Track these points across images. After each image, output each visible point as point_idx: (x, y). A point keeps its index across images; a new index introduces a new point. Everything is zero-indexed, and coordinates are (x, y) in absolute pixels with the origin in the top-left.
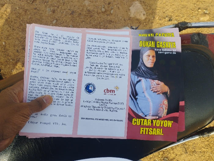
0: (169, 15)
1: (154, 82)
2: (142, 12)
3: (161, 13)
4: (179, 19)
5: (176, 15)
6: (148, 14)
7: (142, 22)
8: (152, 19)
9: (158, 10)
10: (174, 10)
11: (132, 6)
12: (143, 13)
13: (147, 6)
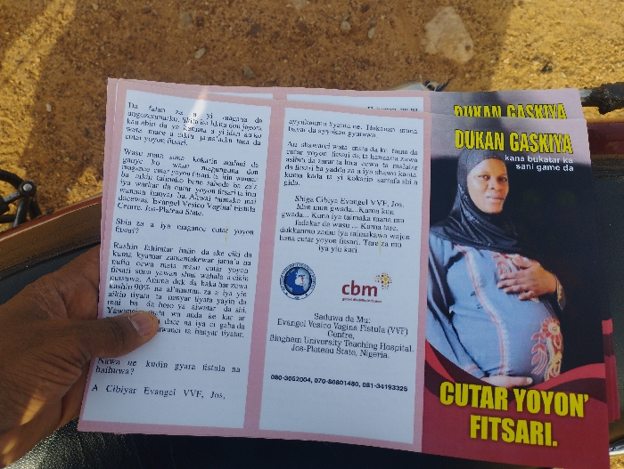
0: (542, 54)
1: (509, 261)
2: (461, 40)
3: (519, 47)
4: (573, 69)
5: (566, 55)
6: (480, 48)
7: (460, 68)
8: (492, 62)
9: (512, 35)
10: (560, 39)
11: (435, 19)
12: (464, 42)
13: (479, 22)
